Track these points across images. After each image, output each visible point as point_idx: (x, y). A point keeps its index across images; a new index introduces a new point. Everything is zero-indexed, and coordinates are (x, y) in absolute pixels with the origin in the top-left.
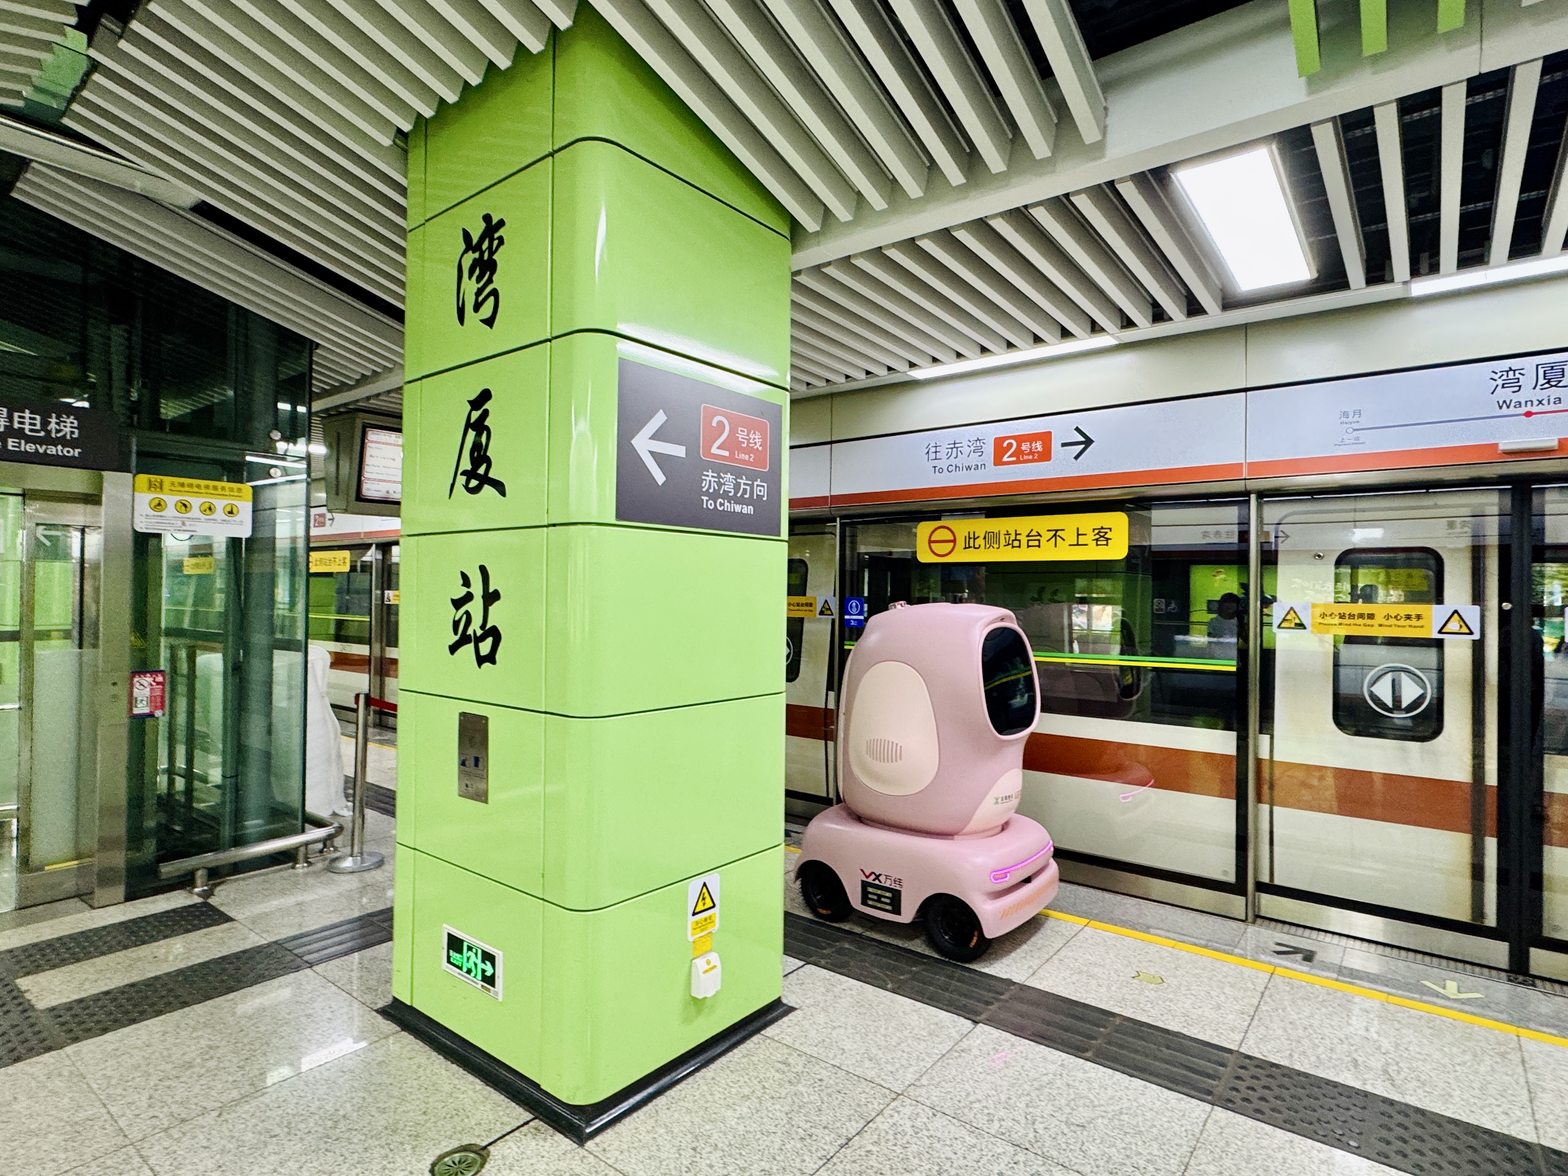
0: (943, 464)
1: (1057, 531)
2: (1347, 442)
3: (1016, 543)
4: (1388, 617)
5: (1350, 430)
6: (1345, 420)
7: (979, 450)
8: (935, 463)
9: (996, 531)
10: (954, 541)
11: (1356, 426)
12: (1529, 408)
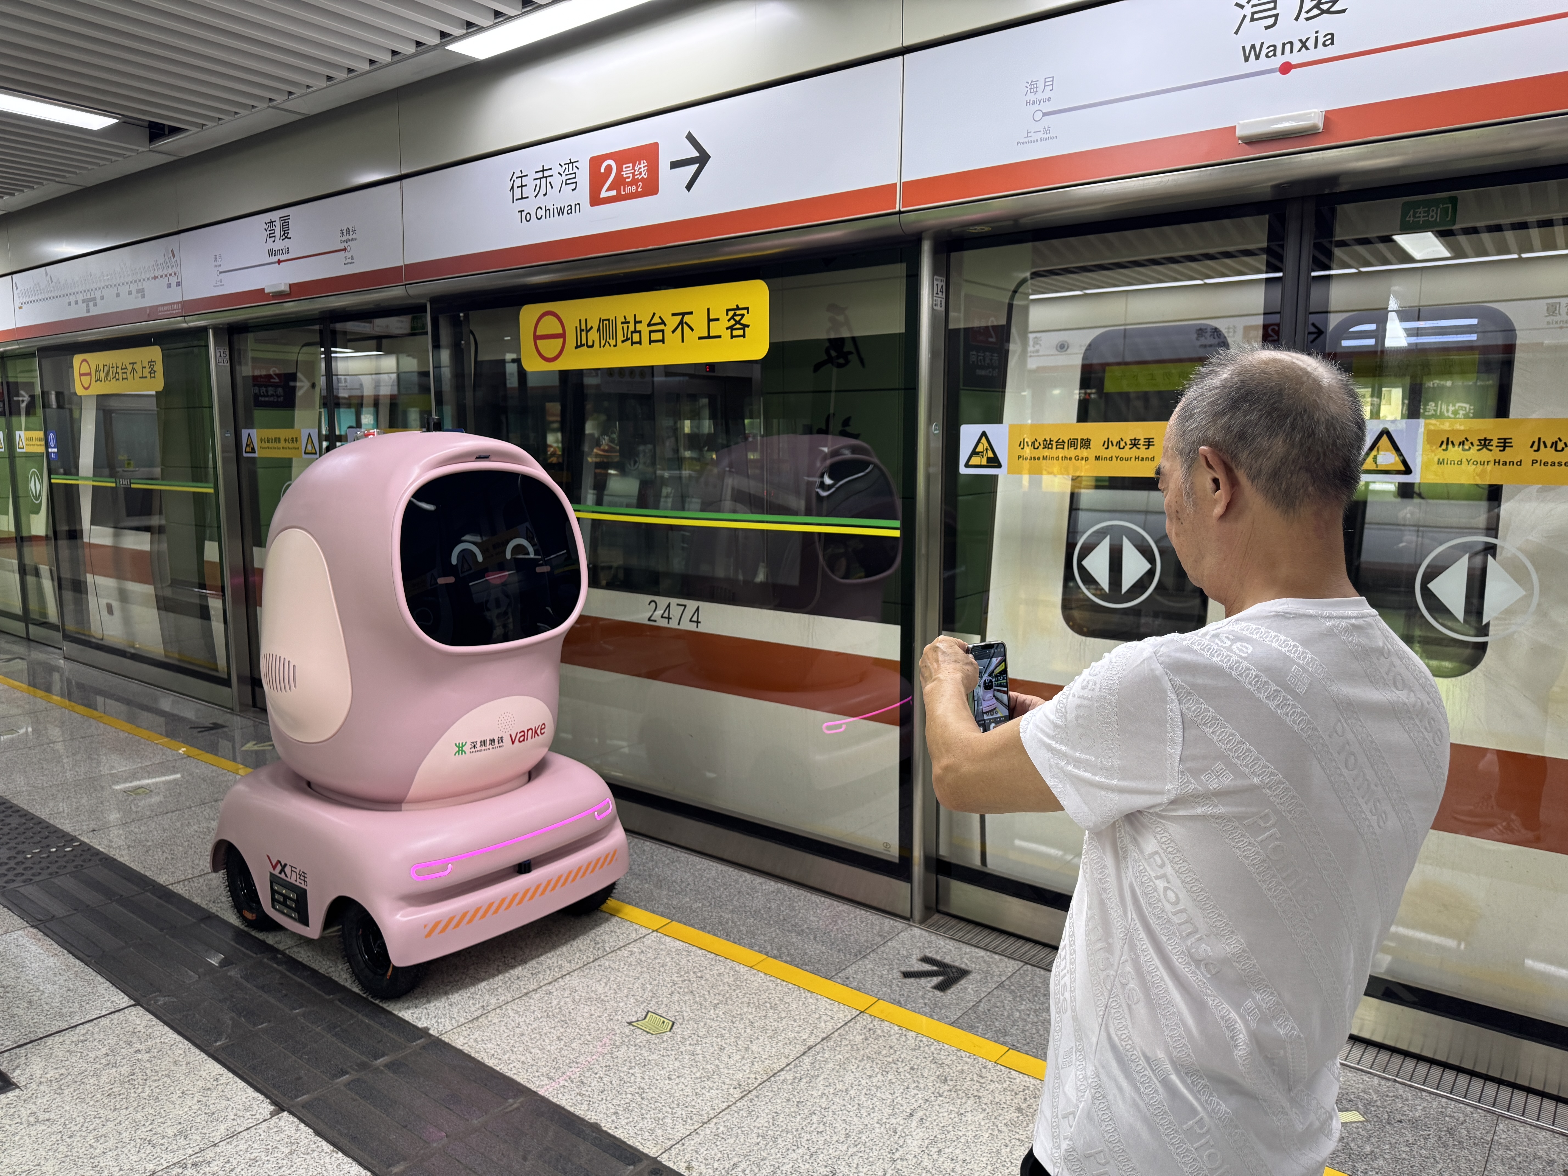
0: (529, 206)
1: (683, 314)
2: (1035, 137)
3: (636, 337)
4: (1108, 444)
5: (1039, 115)
6: (1032, 97)
7: (571, 182)
8: (521, 205)
9: (612, 318)
10: (563, 336)
11: (1047, 107)
12: (1288, 58)
